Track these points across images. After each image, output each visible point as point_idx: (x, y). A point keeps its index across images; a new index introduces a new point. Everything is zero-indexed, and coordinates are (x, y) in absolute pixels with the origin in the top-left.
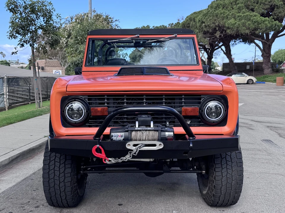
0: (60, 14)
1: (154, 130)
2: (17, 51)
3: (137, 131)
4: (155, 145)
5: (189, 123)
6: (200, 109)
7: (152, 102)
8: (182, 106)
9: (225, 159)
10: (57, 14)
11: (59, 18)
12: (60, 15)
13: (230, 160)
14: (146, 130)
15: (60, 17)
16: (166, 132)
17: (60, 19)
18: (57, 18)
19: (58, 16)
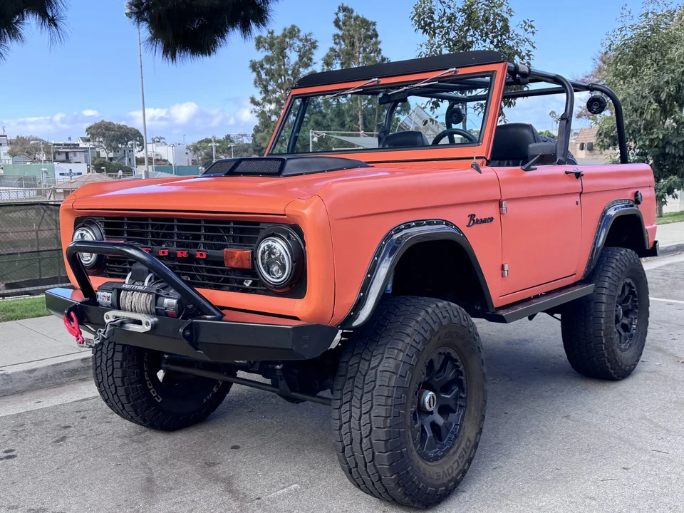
0: (532, 21)
1: (149, 293)
2: (437, 117)
3: (127, 290)
4: (139, 322)
5: (247, 285)
6: (252, 253)
7: (192, 234)
8: (225, 246)
9: (351, 381)
10: (524, 22)
11: (530, 29)
12: (532, 23)
13: (360, 386)
14: (138, 291)
15: (532, 27)
16: (167, 298)
17: (533, 33)
18: (526, 30)
19: (528, 26)
